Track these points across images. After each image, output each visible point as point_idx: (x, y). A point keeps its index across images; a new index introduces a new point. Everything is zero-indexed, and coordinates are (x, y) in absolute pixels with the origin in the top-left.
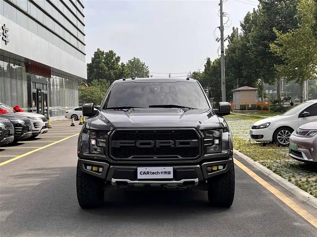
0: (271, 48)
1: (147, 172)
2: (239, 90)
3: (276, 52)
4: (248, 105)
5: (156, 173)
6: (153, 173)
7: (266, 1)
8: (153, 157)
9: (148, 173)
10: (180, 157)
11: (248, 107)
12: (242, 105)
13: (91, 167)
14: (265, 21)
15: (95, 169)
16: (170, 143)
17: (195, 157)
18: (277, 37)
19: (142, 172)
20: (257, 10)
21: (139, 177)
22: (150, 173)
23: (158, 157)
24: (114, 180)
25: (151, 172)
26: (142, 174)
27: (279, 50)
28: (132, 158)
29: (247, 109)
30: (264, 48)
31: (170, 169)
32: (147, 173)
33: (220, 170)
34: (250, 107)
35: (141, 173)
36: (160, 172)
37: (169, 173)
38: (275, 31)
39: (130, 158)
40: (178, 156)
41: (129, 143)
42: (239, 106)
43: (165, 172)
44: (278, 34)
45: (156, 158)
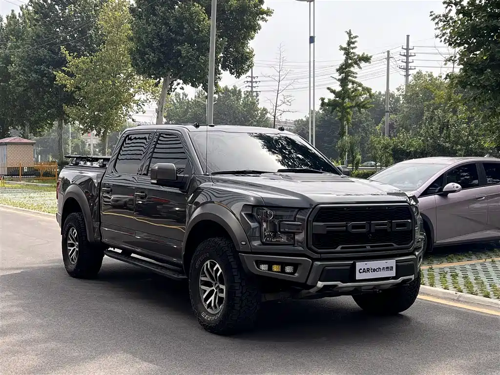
0: (57, 79)
1: (367, 269)
2: (5, 143)
3: (65, 86)
4: (23, 168)
5: (378, 270)
6: (374, 270)
7: (41, 2)
8: (365, 247)
11: (22, 172)
12: (10, 168)
13: (267, 265)
14: (41, 33)
15: (276, 268)
16: (386, 225)
17: (409, 244)
18: (67, 62)
19: (361, 269)
20: (19, 14)
21: (359, 276)
22: (370, 271)
23: (372, 247)
24: (320, 284)
25: (372, 269)
26: (361, 273)
27: (69, 83)
28: (341, 249)
29: (20, 175)
30: (40, 77)
31: (392, 263)
32: (367, 271)
34: (26, 170)
35: (361, 271)
36: (382, 268)
37: (392, 268)
38: (65, 53)
39: (339, 249)
40: (394, 244)
41: (338, 225)
42: (6, 168)
43: (387, 268)
44: (69, 58)
45: (368, 248)
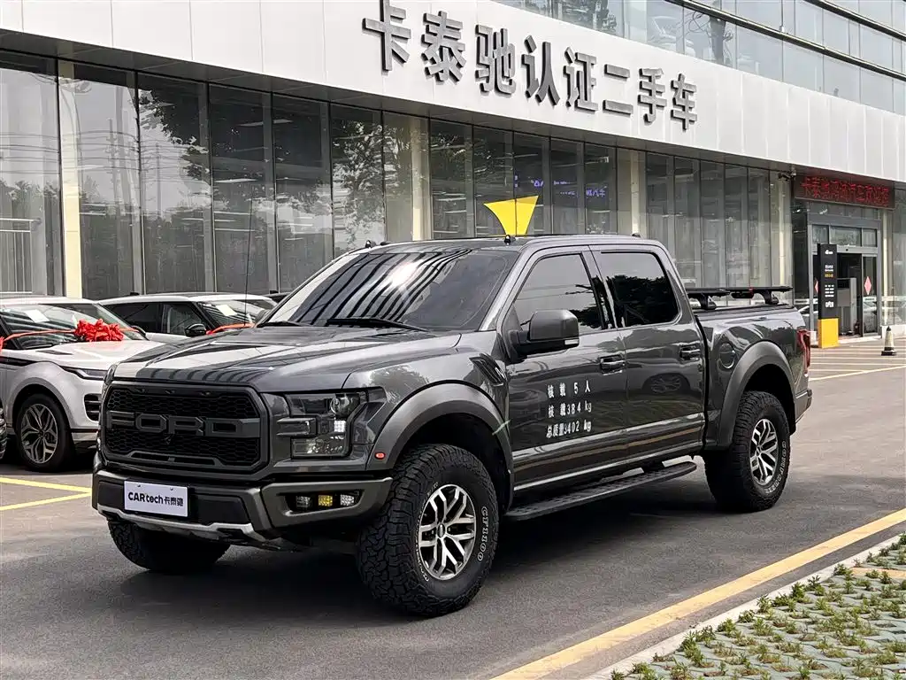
1: (141, 495)
5: (157, 500)
6: (152, 500)
8: (166, 458)
9: (142, 497)
10: (218, 464)
16: (193, 424)
17: (250, 464)
21: (129, 505)
22: (145, 499)
23: (177, 460)
25: (148, 496)
26: (131, 499)
28: (132, 456)
31: (181, 492)
33: (343, 506)
35: (131, 496)
36: (164, 498)
37: (180, 502)
39: (129, 456)
40: (216, 460)
41: (125, 417)
43: (173, 499)
45: (171, 461)
